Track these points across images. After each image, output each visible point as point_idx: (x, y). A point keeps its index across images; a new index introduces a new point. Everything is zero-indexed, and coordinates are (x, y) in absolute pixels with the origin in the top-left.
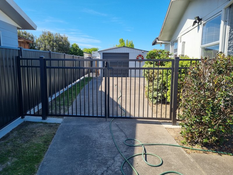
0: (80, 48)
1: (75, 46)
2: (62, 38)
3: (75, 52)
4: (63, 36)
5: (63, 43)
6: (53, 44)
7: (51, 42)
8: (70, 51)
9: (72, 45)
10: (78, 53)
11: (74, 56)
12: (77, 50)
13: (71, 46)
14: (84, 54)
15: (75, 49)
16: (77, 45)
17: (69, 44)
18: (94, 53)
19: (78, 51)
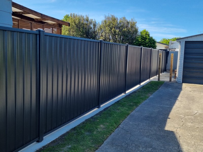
0: (151, 36)
1: (144, 34)
2: (128, 23)
3: (143, 42)
4: (130, 21)
5: (129, 30)
6: (115, 32)
7: (113, 29)
8: (138, 40)
9: (141, 33)
10: (147, 43)
11: (143, 47)
12: (146, 38)
13: (139, 34)
14: (157, 44)
15: (143, 37)
16: (147, 32)
17: (136, 31)
18: (172, 44)
19: (147, 40)
